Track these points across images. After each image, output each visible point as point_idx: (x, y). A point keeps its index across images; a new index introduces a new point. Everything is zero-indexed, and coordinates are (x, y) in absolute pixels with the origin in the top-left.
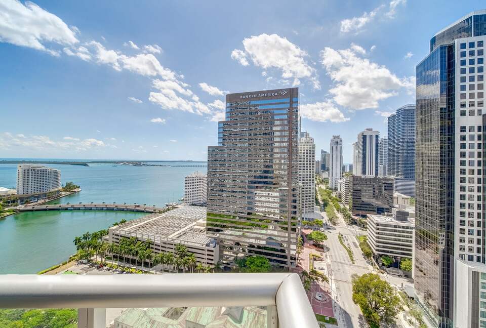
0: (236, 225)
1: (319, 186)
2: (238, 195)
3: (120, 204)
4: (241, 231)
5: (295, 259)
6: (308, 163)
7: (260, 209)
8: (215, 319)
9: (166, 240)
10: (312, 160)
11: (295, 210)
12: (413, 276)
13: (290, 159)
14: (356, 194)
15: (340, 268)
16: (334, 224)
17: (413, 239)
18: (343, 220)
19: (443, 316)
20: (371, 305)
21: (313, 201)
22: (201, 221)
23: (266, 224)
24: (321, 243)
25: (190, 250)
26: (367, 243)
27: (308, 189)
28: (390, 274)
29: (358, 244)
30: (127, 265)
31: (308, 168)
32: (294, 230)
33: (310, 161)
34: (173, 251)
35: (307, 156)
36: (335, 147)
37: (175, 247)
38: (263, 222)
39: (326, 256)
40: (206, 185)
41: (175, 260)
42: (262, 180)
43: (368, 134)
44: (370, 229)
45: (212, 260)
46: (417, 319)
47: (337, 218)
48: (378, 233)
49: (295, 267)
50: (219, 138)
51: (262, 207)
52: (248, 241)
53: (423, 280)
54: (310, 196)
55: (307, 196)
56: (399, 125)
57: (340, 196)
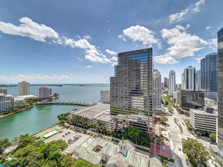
0: (123, 113)
1: (164, 95)
2: (124, 99)
3: (75, 102)
4: (126, 115)
5: (152, 129)
6: (158, 84)
7: (134, 105)
8: (115, 154)
9: (93, 118)
10: (159, 82)
11: (151, 106)
12: (217, 142)
13: (149, 82)
14: (183, 99)
15: (176, 135)
16: (172, 113)
17: (217, 123)
18: (176, 111)
20: (193, 155)
21: (160, 103)
22: (108, 110)
23: (137, 112)
24: (165, 122)
25: (103, 122)
26: (190, 123)
27: (158, 96)
28: (203, 140)
29: (185, 124)
30: (78, 128)
31: (158, 86)
32: (151, 116)
34: (96, 123)
35: (157, 80)
36: (171, 76)
37: (97, 121)
38: (136, 111)
39: (168, 129)
40: (109, 94)
41: (97, 126)
42: (135, 92)
43: (189, 69)
44: (192, 116)
45: (113, 127)
46: (220, 164)
47: (173, 110)
48: (196, 119)
49: (152, 133)
50: (115, 73)
51: (135, 104)
52: (129, 120)
54: (159, 100)
55: (157, 100)
56: (207, 64)
57: (175, 100)
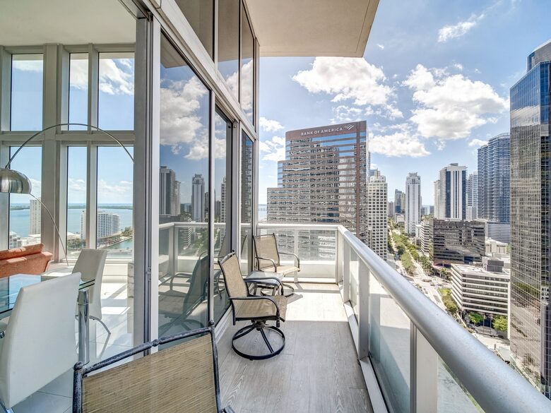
1: (393, 231)
6: (380, 204)
10: (384, 201)
12: (509, 337)
13: (358, 200)
14: (438, 240)
16: (412, 274)
17: (509, 294)
18: (422, 270)
19: (547, 384)
21: (385, 251)
26: (451, 297)
27: (380, 235)
28: (480, 334)
29: (440, 298)
31: (380, 211)
33: (382, 203)
35: (378, 197)
36: (411, 186)
43: (452, 170)
44: (455, 281)
47: (415, 267)
48: (465, 286)
50: (279, 179)
53: (522, 342)
54: (381, 242)
55: (378, 242)
56: (492, 158)
57: (419, 243)
